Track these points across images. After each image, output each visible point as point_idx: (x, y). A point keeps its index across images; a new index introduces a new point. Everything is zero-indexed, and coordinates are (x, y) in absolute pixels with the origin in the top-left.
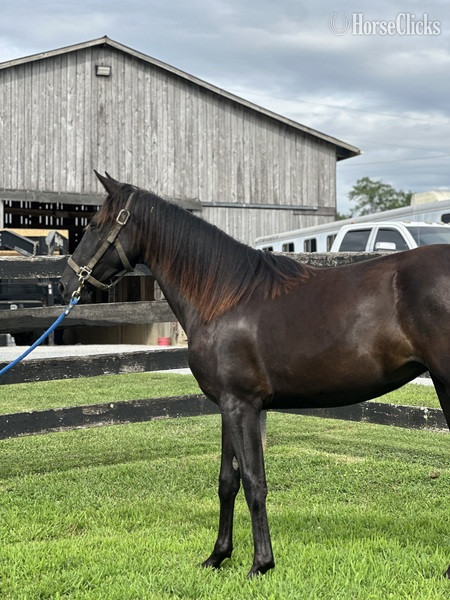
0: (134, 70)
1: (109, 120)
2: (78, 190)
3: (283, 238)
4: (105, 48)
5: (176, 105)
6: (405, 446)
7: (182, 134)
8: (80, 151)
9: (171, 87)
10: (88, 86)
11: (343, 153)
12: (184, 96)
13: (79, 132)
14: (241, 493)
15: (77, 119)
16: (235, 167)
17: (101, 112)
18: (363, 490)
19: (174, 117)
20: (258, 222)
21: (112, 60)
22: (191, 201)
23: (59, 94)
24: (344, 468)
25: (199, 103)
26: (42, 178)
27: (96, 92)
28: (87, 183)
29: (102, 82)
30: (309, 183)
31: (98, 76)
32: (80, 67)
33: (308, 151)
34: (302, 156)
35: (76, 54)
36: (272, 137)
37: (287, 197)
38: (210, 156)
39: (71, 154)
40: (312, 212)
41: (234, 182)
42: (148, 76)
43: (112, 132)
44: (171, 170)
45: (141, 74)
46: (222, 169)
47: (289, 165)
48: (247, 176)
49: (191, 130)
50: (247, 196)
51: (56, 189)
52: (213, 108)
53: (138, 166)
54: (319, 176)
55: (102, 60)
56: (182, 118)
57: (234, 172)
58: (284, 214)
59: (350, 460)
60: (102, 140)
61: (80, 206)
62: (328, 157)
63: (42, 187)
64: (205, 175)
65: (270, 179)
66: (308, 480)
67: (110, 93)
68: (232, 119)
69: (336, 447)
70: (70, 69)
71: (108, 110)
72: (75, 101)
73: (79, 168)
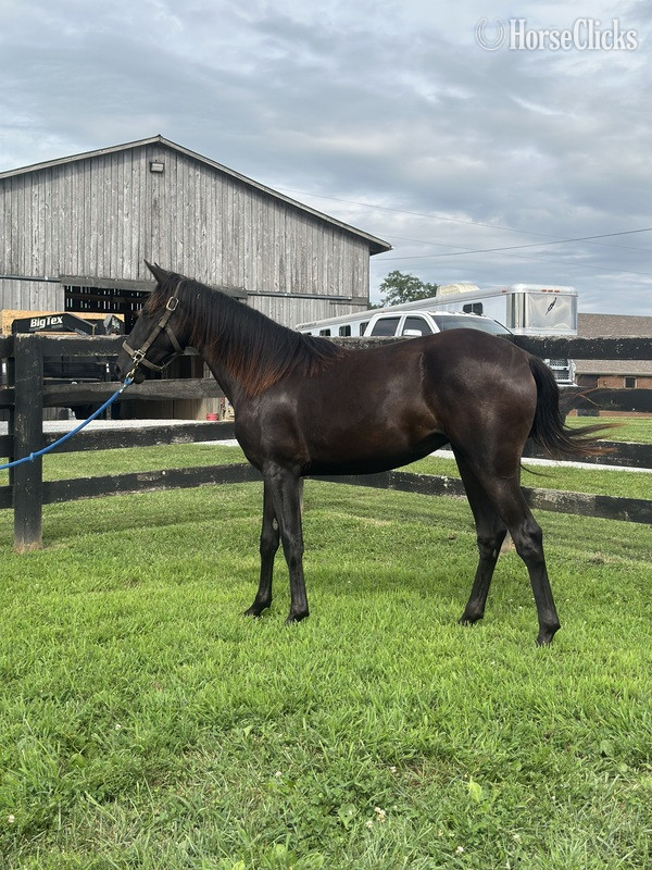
0: (186, 167)
1: (162, 213)
2: (134, 277)
3: (320, 325)
4: (159, 146)
5: (224, 200)
6: (427, 511)
7: (230, 227)
8: (135, 241)
9: (219, 184)
10: (143, 181)
11: (376, 248)
12: (231, 192)
13: (135, 223)
14: (280, 551)
15: (133, 212)
16: (277, 259)
17: (155, 205)
18: (388, 550)
19: (222, 212)
20: (298, 311)
21: (166, 158)
22: (238, 290)
23: (117, 188)
24: (372, 530)
25: (245, 199)
26: (100, 266)
27: (150, 188)
28: (142, 271)
29: (156, 178)
30: (344, 275)
31: (152, 172)
32: (135, 163)
33: (344, 245)
34: (339, 250)
35: (132, 151)
36: (312, 233)
37: (325, 288)
38: (255, 248)
39: (127, 244)
40: (347, 301)
41: (276, 273)
42: (198, 173)
43: (165, 223)
44: (219, 261)
45: (192, 171)
46: (266, 260)
47: (326, 258)
48: (288, 267)
49: (238, 224)
50: (289, 286)
51: (113, 277)
52: (258, 204)
53: (189, 256)
54: (354, 269)
55: (155, 158)
56: (229, 213)
57: (277, 264)
58: (321, 302)
59: (378, 523)
60: (156, 232)
61: (135, 292)
62: (362, 252)
63: (100, 274)
64: (251, 266)
65: (309, 271)
66: (340, 540)
67: (163, 188)
68: (275, 215)
69: (366, 511)
70: (127, 165)
71: (162, 204)
72: (131, 196)
73: (134, 257)
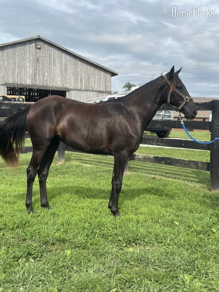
0: (48, 46)
1: (40, 62)
2: (30, 84)
3: (93, 100)
4: (39, 39)
5: (61, 58)
6: (106, 162)
7: (63, 67)
8: (31, 71)
9: (60, 52)
10: (34, 51)
11: (113, 74)
12: (64, 55)
13: (31, 65)
15: (30, 61)
16: (80, 78)
17: (38, 59)
18: (88, 174)
19: (61, 61)
20: (87, 95)
21: (41, 43)
22: (66, 88)
23: (25, 54)
24: (86, 168)
25: (68, 57)
26: (19, 80)
27: (36, 53)
28: (33, 82)
29: (38, 50)
30: (102, 83)
31: (37, 48)
32: (31, 45)
33: (102, 73)
34: (101, 75)
35: (30, 41)
36: (92, 69)
37: (96, 88)
38: (72, 74)
39: (28, 72)
40: (104, 92)
41: (79, 82)
42: (52, 48)
43: (41, 66)
44: (60, 78)
45: (50, 48)
46: (76, 79)
47: (97, 77)
48: (83, 81)
49: (66, 65)
50: (84, 87)
51: (23, 83)
52: (73, 60)
53: (49, 77)
54: (106, 81)
55: (38, 43)
56: (63, 62)
57: (79, 80)
58: (95, 93)
59: (88, 165)
60: (38, 68)
62: (109, 76)
63: (19, 83)
64: (70, 80)
65: (91, 82)
66: (73, 171)
67: (40, 54)
68: (79, 63)
69: (86, 162)
70: (28, 46)
71: (40, 59)
72: (29, 56)
73: (31, 77)
